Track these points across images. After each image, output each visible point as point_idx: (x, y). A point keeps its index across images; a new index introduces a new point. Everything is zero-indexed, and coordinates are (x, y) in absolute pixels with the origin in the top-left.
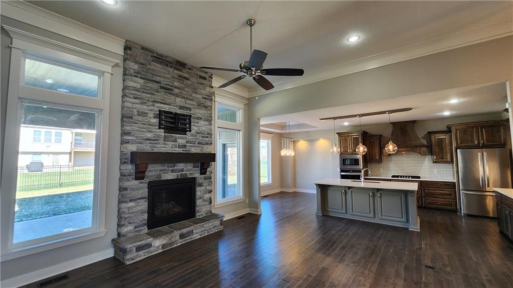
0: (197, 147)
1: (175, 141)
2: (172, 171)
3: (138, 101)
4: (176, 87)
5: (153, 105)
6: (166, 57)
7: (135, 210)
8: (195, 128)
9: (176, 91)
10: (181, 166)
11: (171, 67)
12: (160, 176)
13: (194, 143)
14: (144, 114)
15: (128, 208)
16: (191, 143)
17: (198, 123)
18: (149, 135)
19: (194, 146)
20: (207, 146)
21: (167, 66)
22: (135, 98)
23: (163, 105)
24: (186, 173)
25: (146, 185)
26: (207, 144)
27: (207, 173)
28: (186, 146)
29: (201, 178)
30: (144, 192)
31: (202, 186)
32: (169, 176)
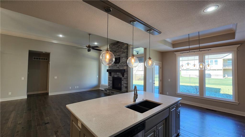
0: (122, 67)
1: (117, 66)
4: (117, 50)
8: (121, 61)
9: (117, 51)
24: (119, 75)
25: (112, 78)
26: (125, 66)
27: (124, 76)
28: (119, 67)
29: (123, 78)
30: (111, 79)
31: (123, 81)
32: (116, 76)
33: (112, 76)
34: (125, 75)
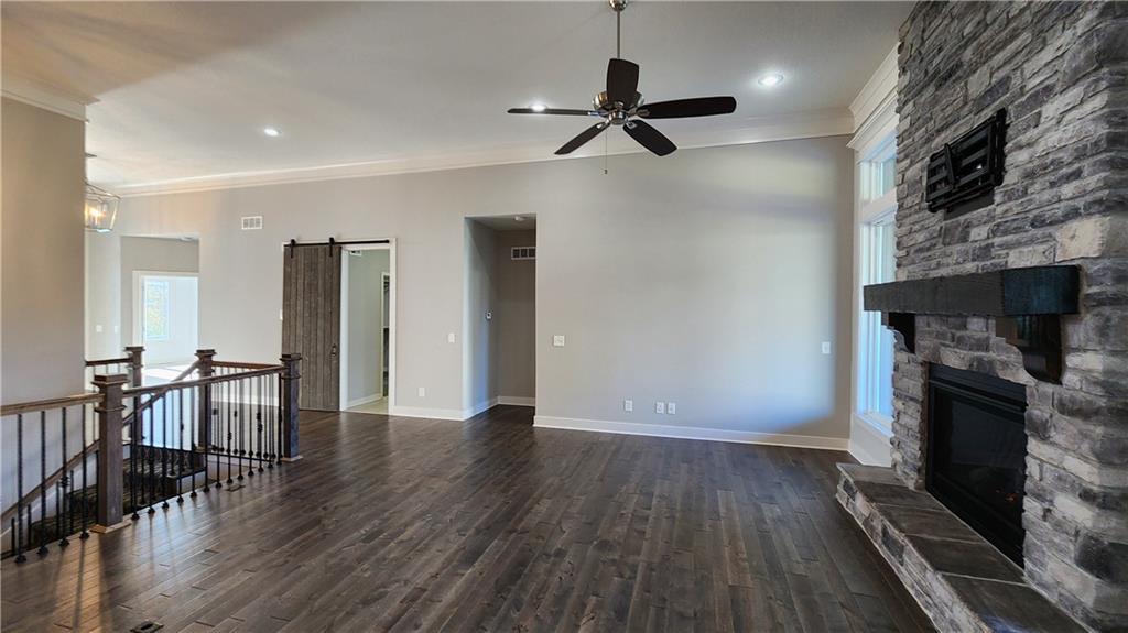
0: (1032, 241)
1: (964, 239)
9: (968, 55)
10: (976, 327)
12: (936, 351)
13: (1018, 230)
14: (916, 186)
16: (1005, 233)
19: (1019, 244)
20: (1074, 225)
24: (992, 355)
25: (919, 369)
26: (1073, 214)
27: (1069, 378)
28: (988, 247)
29: (1041, 399)
30: (915, 386)
31: (1044, 439)
32: (954, 359)
33: (920, 358)
34: (1072, 360)
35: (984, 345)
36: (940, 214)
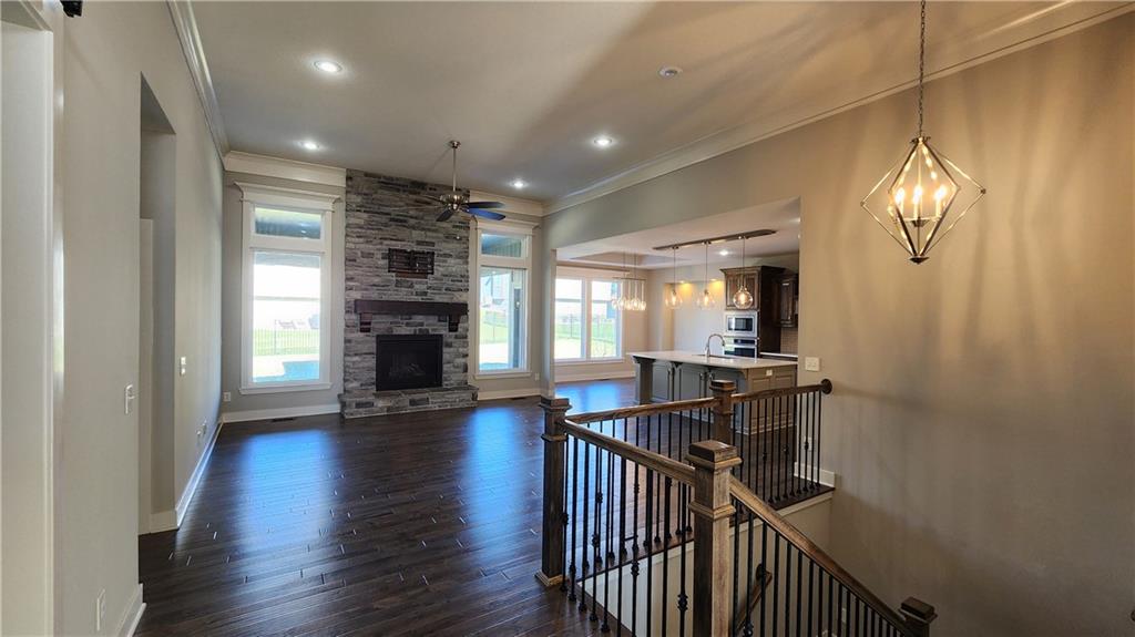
1: (411, 286)
2: (407, 324)
3: (361, 240)
4: (412, 217)
5: (381, 244)
6: (397, 179)
7: (361, 365)
8: (441, 269)
10: (418, 319)
11: (404, 191)
12: (391, 329)
13: (440, 290)
14: (370, 255)
15: (354, 363)
16: (434, 289)
17: (445, 261)
18: (376, 280)
19: (439, 294)
20: (458, 293)
21: (398, 190)
22: (358, 237)
23: (394, 242)
25: (373, 339)
27: (459, 330)
28: (426, 293)
29: (449, 337)
32: (403, 330)
33: (373, 333)
35: (422, 324)
36: (394, 274)
